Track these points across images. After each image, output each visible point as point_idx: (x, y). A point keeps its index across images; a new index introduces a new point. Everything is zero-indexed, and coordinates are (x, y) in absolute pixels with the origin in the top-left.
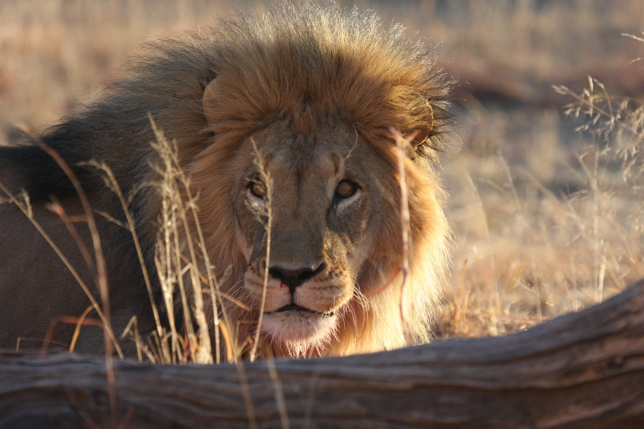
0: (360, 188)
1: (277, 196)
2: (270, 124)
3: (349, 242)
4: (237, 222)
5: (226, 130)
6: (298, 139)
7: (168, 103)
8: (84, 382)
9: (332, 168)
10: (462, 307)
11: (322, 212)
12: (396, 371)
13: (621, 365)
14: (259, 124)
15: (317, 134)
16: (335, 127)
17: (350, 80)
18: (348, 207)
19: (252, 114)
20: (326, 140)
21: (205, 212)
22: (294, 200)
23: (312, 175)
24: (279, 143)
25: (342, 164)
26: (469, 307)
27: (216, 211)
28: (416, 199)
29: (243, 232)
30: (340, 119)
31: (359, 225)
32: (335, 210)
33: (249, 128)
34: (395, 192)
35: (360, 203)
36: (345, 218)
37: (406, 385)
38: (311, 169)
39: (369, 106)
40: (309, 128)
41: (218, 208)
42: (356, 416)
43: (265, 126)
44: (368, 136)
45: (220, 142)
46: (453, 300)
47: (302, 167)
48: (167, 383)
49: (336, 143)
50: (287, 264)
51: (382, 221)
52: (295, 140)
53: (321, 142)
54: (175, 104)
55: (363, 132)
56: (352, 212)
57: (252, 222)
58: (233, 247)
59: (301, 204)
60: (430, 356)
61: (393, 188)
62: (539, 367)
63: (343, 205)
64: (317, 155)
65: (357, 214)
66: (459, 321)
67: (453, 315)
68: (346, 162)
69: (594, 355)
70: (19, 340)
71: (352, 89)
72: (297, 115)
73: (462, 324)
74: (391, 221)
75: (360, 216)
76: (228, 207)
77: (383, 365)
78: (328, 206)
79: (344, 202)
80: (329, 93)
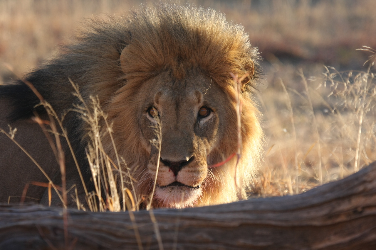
0: (213, 111)
1: (164, 117)
2: (159, 74)
3: (207, 143)
4: (141, 132)
5: (133, 77)
6: (176, 83)
7: (97, 61)
8: (47, 222)
9: (197, 100)
10: (268, 178)
11: (191, 126)
12: (230, 216)
13: (361, 212)
14: (153, 74)
15: (187, 80)
16: (197, 75)
17: (206, 48)
18: (206, 123)
19: (148, 68)
20: (192, 83)
21: (122, 126)
22: (174, 119)
23: (185, 104)
24: (165, 85)
25: (202, 98)
26: (272, 179)
27: (128, 125)
28: (244, 117)
29: (144, 137)
30: (200, 71)
31: (212, 133)
32: (198, 124)
33: (147, 76)
34: (232, 113)
35: (212, 120)
36: (205, 129)
37: (236, 224)
38: (184, 100)
39: (216, 63)
40: (182, 76)
41: (129, 123)
42: (206, 242)
43: (156, 75)
44: (216, 81)
45: (129, 84)
46: (263, 174)
47: (179, 99)
48: (96, 223)
49: (198, 85)
50: (172, 158)
51: (225, 130)
52: (174, 83)
53: (189, 84)
54: (101, 61)
55: (214, 78)
56: (208, 125)
57: (150, 132)
58: (139, 147)
59: (179, 122)
60: (249, 207)
61: (231, 110)
62: (313, 213)
63: (203, 121)
64: (187, 92)
65: (211, 126)
66: (266, 187)
67: (263, 183)
68: (205, 96)
69: (345, 206)
70: (9, 197)
71: (207, 53)
72: (174, 68)
73: (268, 188)
74: (229, 130)
75: (213, 127)
76: (135, 123)
77: (222, 212)
78: (194, 122)
79: (203, 120)
80: (194, 55)
